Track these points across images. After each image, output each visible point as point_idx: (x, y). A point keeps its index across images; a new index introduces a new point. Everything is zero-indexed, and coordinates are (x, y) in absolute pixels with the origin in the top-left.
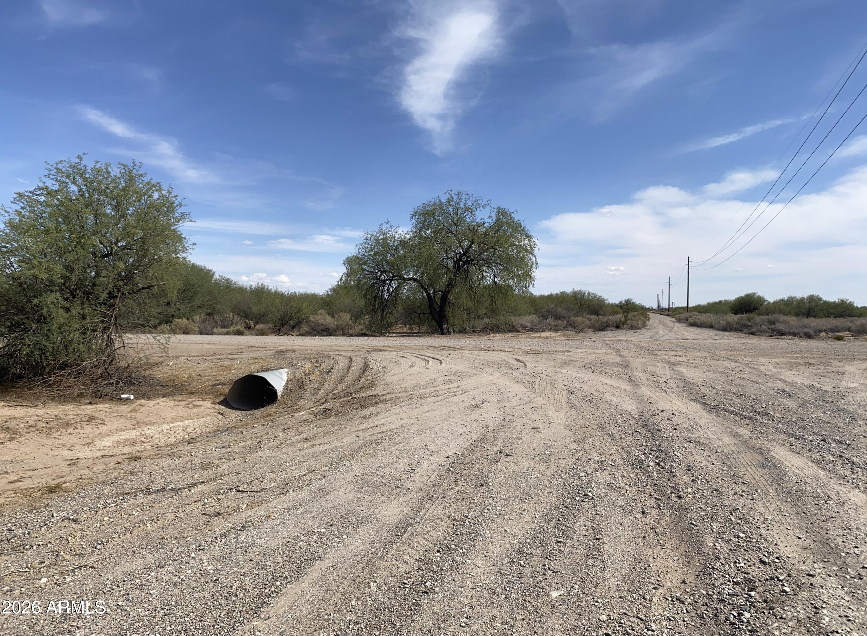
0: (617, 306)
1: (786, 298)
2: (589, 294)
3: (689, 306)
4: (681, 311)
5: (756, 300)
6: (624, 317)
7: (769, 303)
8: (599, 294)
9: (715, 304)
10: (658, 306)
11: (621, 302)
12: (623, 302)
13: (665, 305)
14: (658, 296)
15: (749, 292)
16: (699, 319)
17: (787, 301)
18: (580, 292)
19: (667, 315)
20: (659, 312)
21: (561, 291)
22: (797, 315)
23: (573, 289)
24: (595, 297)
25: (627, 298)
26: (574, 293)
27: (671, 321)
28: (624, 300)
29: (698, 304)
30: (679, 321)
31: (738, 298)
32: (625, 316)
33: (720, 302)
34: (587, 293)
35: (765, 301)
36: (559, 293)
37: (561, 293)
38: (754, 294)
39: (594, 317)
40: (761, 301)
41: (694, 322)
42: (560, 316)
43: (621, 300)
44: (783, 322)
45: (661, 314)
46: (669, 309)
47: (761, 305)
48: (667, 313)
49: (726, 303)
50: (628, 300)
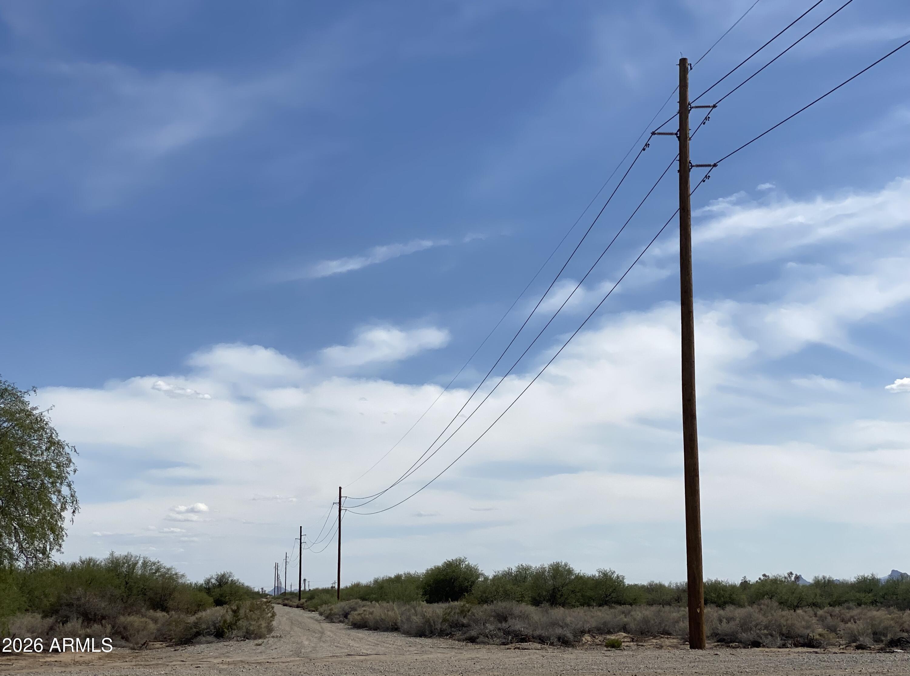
0: (200, 589)
1: (514, 569)
2: (145, 564)
3: (342, 586)
4: (325, 597)
5: (465, 573)
6: (230, 612)
7: (486, 579)
8: (166, 563)
9: (390, 581)
10: (277, 588)
11: (208, 581)
12: (213, 581)
13: (292, 586)
14: (277, 567)
15: (451, 557)
16: (371, 613)
17: (516, 576)
18: (127, 559)
19: (298, 607)
20: (280, 601)
21: (83, 559)
22: (536, 602)
23: (112, 554)
24: (158, 570)
25: (221, 572)
26: (112, 562)
27: (311, 618)
28: (215, 577)
29: (355, 581)
30: (330, 618)
31: (432, 570)
32: (234, 612)
33: (398, 578)
34: (140, 563)
35: (478, 575)
36: (78, 561)
37: (83, 562)
38: (461, 561)
39: (160, 614)
40: (472, 575)
41: (363, 619)
42: (95, 614)
43: (208, 576)
44: (520, 617)
45: (285, 605)
46: (300, 594)
47: (473, 582)
48: (296, 602)
49: (410, 579)
50: (223, 576)
